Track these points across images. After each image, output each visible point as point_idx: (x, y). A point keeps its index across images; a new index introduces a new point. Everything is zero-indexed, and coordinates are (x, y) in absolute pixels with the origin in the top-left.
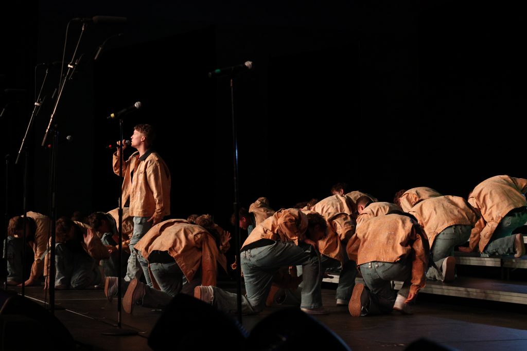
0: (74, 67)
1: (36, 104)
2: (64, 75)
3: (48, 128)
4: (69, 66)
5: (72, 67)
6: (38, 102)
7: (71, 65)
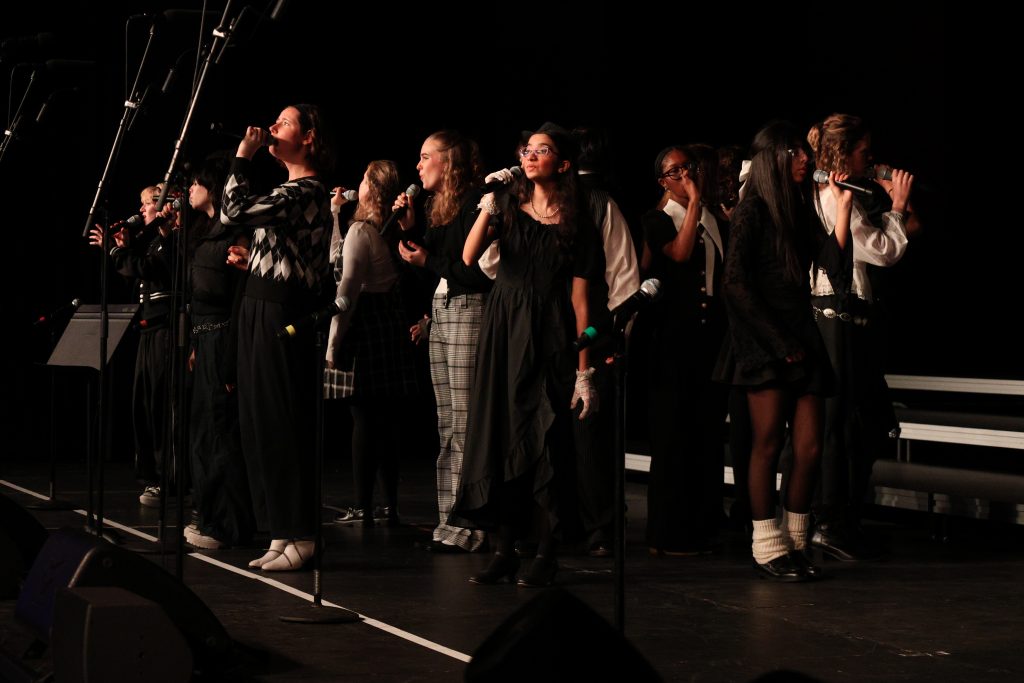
0: (226, 36)
1: (127, 103)
2: (203, 53)
3: (170, 171)
4: (216, 33)
5: (222, 35)
6: (132, 101)
7: (220, 31)
